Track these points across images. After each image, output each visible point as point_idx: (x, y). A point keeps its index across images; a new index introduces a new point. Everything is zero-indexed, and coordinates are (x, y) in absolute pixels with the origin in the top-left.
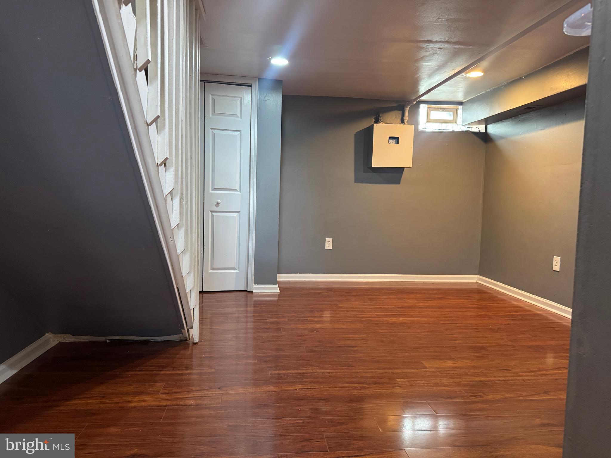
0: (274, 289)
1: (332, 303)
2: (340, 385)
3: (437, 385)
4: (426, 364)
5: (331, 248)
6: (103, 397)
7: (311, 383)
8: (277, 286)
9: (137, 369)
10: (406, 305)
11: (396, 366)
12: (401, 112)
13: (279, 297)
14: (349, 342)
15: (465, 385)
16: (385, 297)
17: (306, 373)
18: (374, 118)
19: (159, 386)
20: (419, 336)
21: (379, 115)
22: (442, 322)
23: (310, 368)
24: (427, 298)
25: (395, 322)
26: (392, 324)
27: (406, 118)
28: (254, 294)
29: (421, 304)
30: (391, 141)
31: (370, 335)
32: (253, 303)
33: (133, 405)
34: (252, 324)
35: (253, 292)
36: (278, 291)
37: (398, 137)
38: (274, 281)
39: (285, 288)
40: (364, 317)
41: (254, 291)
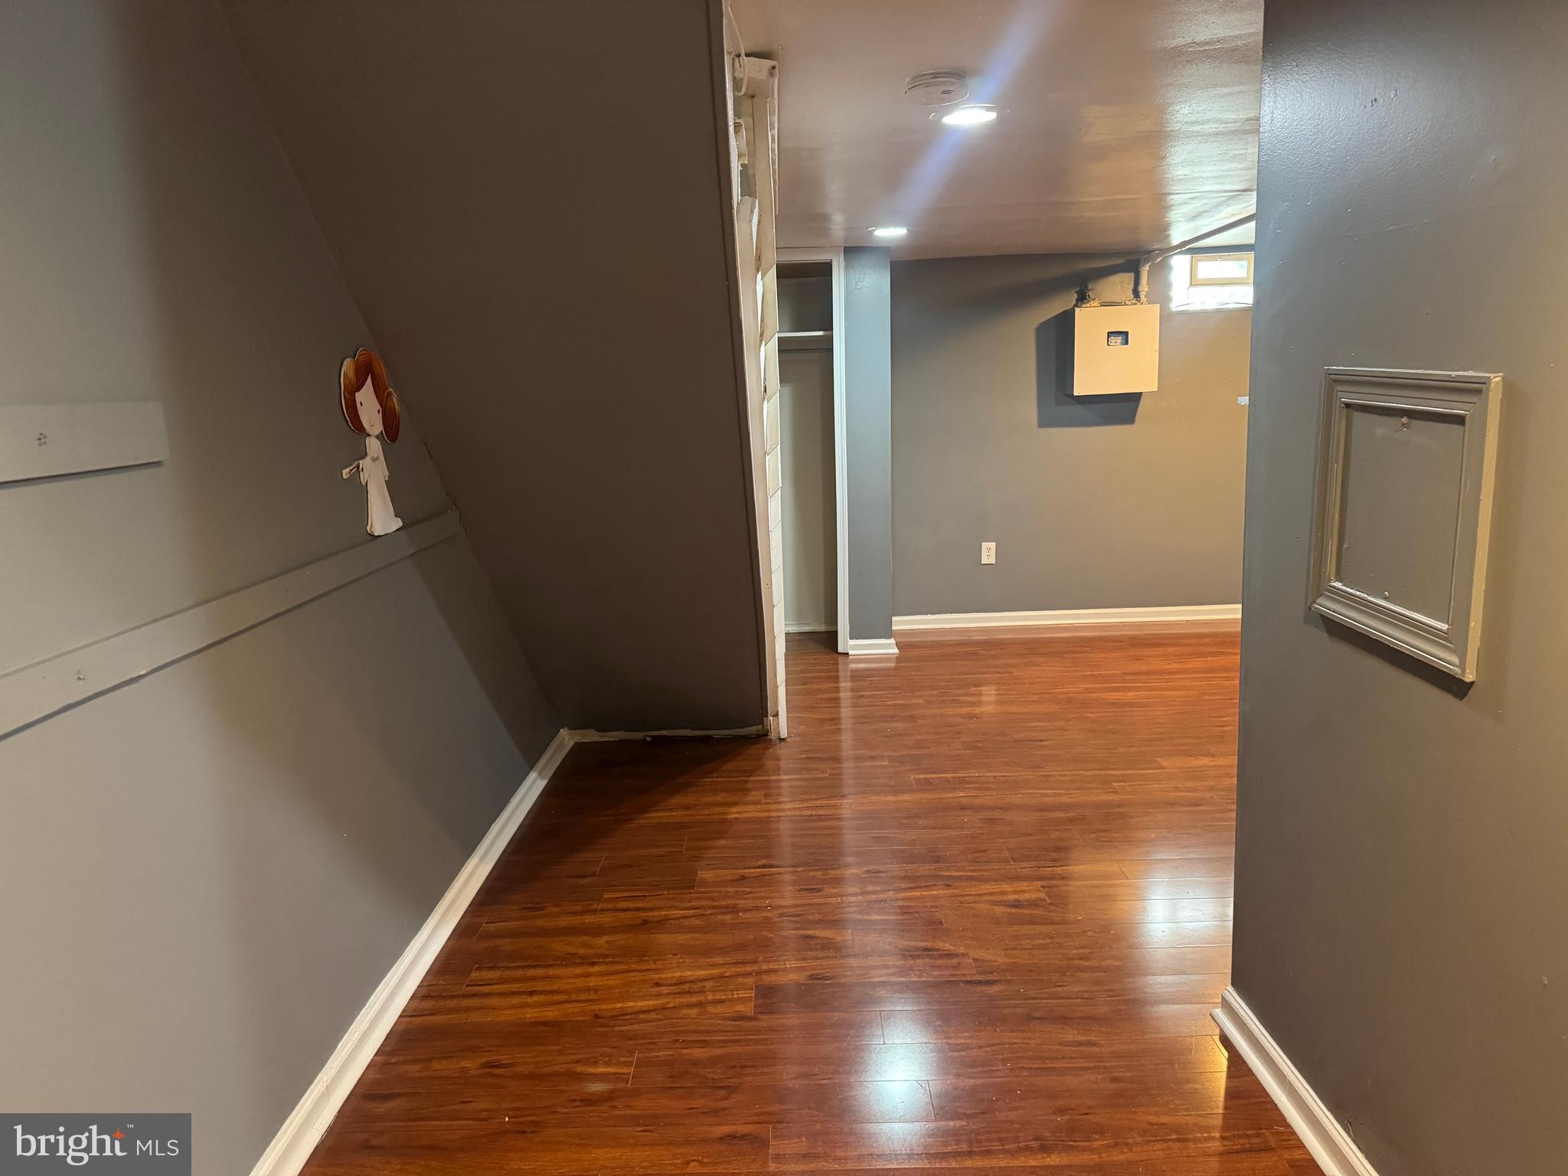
0: (887, 647)
1: (998, 670)
2: (1022, 792)
3: (1176, 789)
4: (1164, 763)
5: (992, 560)
6: (688, 808)
7: (977, 789)
8: (892, 641)
9: (713, 775)
10: (1144, 668)
11: (1112, 766)
12: (1132, 275)
13: (897, 663)
14: (1035, 734)
15: (1222, 790)
16: (1103, 655)
17: (967, 777)
18: (1076, 292)
19: (755, 795)
20: (1160, 721)
21: (1086, 287)
22: (1206, 698)
23: (973, 771)
24: (1190, 654)
25: (1117, 699)
26: (1112, 703)
27: (1144, 288)
28: (851, 657)
29: (1175, 666)
30: (1113, 339)
31: (1070, 723)
32: (849, 674)
33: (732, 816)
34: (849, 709)
35: (848, 654)
36: (896, 651)
37: (1127, 332)
38: (888, 633)
39: (908, 645)
40: (1062, 693)
41: (850, 652)
